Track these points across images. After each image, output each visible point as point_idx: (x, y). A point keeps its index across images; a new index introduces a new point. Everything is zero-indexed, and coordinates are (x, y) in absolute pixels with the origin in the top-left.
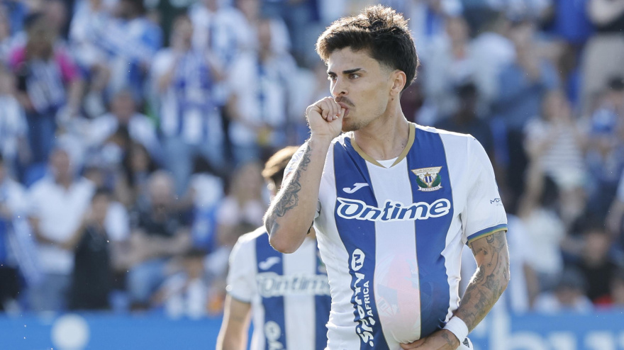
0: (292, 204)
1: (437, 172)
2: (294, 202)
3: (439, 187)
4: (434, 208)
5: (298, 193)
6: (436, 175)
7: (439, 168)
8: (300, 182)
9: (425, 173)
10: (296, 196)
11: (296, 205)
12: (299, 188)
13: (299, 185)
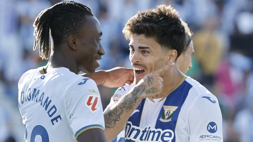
0: (111, 126)
1: (174, 110)
2: (113, 125)
3: (170, 120)
4: (163, 135)
5: (117, 122)
6: (173, 112)
7: (177, 107)
8: (120, 116)
9: (168, 110)
10: (115, 123)
11: (112, 127)
12: (119, 119)
13: (120, 118)
